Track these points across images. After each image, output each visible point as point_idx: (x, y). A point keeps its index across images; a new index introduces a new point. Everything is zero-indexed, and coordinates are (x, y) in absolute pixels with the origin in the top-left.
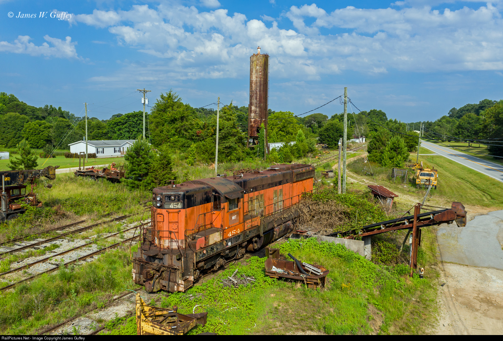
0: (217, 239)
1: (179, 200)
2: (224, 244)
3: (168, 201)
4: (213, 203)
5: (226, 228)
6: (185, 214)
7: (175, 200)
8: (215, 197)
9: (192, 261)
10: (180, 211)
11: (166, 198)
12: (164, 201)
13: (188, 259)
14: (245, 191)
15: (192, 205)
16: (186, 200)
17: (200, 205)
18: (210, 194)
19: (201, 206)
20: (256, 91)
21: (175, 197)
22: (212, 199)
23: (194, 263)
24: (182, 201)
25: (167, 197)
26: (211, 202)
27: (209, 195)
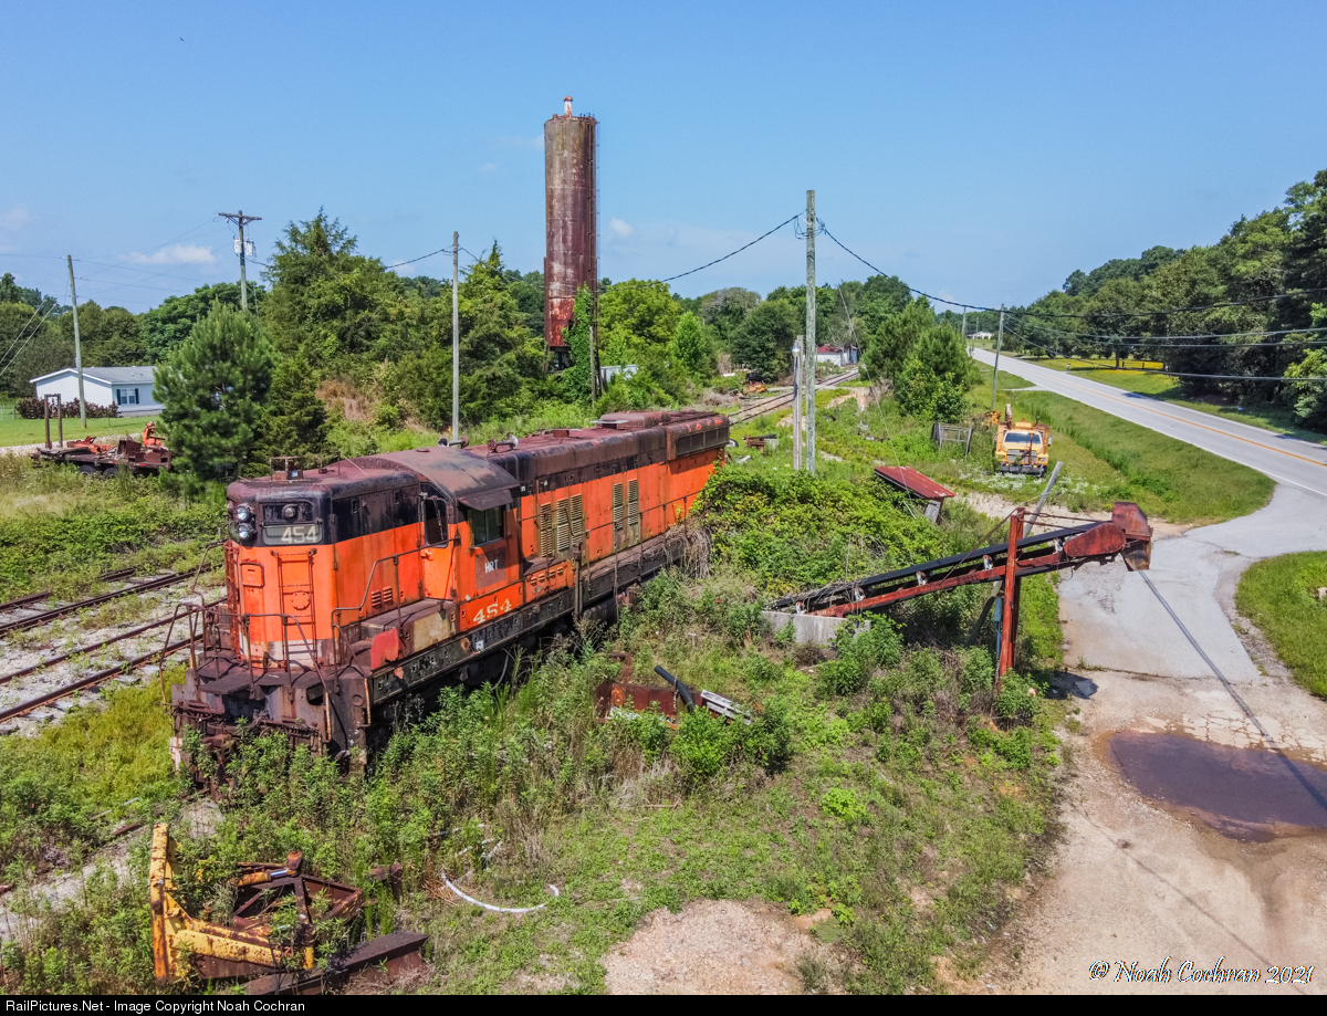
0: (438, 633)
1: (309, 518)
2: (463, 645)
3: (276, 520)
4: (423, 524)
5: (468, 598)
6: (332, 560)
7: (296, 516)
8: (429, 504)
9: (359, 704)
10: (315, 552)
11: (269, 512)
12: (259, 521)
13: (347, 697)
14: (523, 488)
15: (356, 530)
16: (332, 517)
17: (383, 529)
18: (412, 498)
19: (383, 533)
20: (564, 222)
21: (296, 508)
22: (422, 511)
23: (365, 710)
24: (320, 520)
25: (271, 508)
26: (415, 521)
27: (409, 501)
